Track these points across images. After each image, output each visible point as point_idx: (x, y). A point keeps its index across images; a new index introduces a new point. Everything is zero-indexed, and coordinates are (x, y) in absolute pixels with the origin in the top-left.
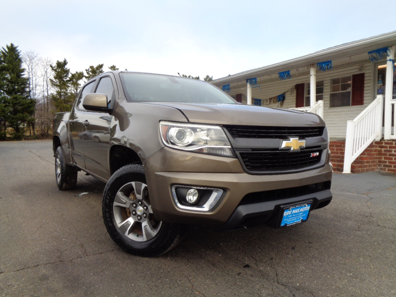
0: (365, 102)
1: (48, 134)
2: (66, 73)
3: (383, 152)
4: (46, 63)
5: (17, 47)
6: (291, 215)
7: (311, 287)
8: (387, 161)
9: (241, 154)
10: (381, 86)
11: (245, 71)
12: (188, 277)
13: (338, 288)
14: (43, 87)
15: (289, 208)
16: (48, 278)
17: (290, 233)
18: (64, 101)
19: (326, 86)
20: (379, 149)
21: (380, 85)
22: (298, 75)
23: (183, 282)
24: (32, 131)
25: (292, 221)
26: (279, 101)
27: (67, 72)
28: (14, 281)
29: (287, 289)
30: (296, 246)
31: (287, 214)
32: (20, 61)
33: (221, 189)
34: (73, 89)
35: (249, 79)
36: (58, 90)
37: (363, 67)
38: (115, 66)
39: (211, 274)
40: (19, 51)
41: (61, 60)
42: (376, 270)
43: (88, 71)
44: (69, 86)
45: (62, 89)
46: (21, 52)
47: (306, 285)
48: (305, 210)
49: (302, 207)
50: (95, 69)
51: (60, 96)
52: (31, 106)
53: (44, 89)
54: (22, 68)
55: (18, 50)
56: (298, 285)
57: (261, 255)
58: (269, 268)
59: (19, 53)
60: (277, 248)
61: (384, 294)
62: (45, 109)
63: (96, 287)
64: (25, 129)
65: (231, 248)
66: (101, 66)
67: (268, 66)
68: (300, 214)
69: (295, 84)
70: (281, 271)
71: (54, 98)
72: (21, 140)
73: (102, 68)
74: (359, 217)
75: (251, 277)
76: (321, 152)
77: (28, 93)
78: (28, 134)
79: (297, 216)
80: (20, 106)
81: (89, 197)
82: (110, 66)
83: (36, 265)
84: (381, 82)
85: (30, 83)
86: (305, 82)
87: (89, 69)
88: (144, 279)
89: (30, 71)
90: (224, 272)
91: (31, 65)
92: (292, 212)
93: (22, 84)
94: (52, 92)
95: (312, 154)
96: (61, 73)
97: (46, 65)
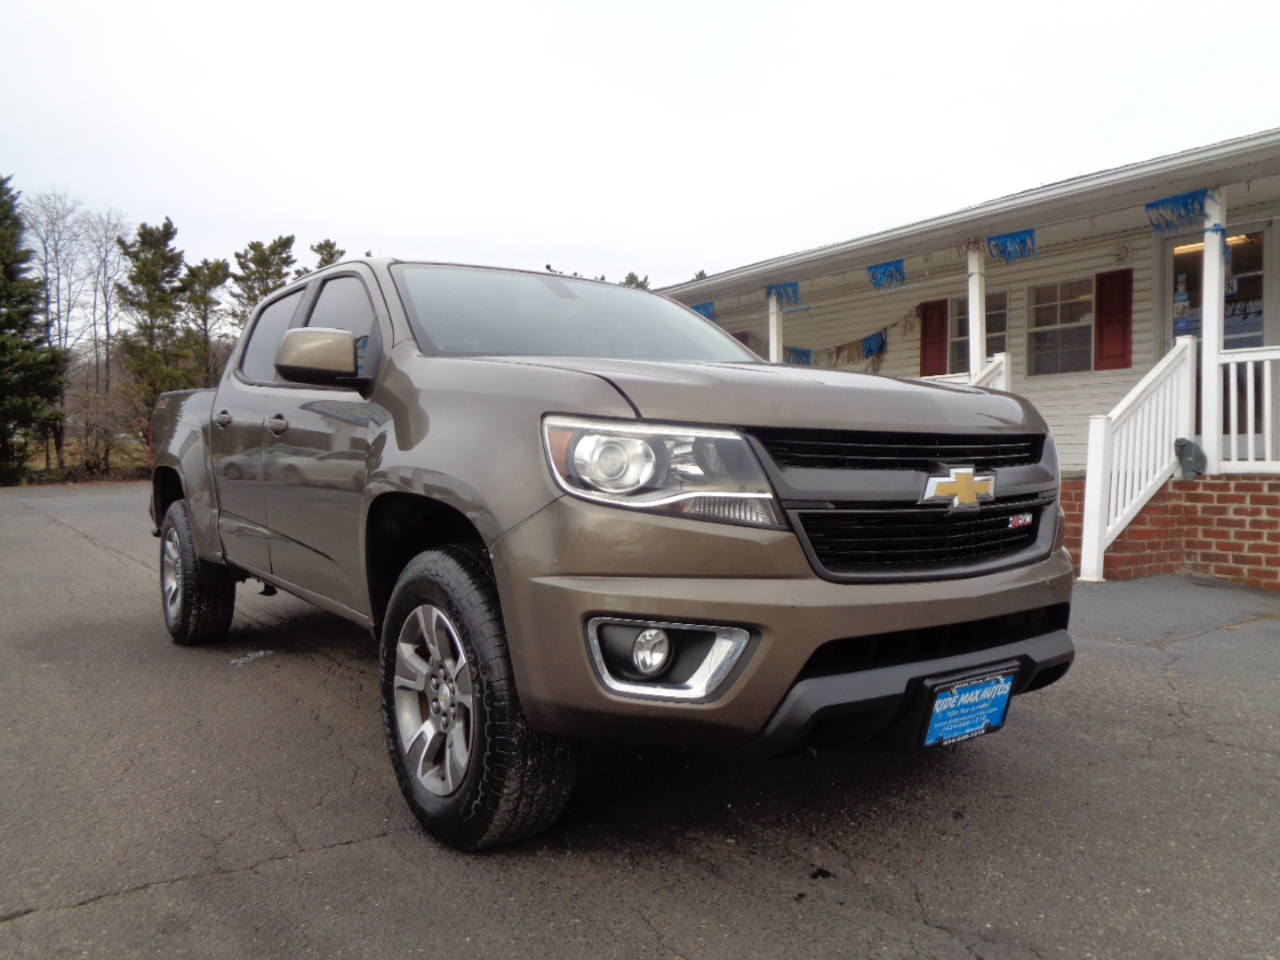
0: (1135, 358)
1: (106, 464)
2: (171, 265)
3: (1200, 514)
4: (103, 233)
5: (9, 179)
6: (955, 709)
7: (1030, 933)
8: (1213, 540)
9: (804, 517)
10: (1184, 307)
11: (760, 260)
12: (639, 912)
13: (1115, 934)
14: (92, 310)
15: (948, 689)
16: (188, 924)
17: (943, 768)
18: (165, 356)
19: (1016, 309)
20: (1188, 504)
21: (1180, 305)
22: (930, 274)
23: (626, 927)
24: (53, 455)
25: (958, 729)
26: (867, 357)
27: (175, 260)
28: (75, 938)
29: (956, 940)
30: (965, 807)
31: (945, 708)
32: (17, 224)
33: (744, 628)
34: (192, 316)
35: (774, 287)
36: (145, 321)
37: (1127, 251)
38: (332, 241)
39: (714, 900)
40: (13, 192)
41: (156, 223)
42: (1221, 874)
43: (242, 260)
44: (180, 308)
45: (157, 317)
46: (21, 195)
47: (1016, 927)
48: (996, 696)
49: (988, 684)
50: (267, 252)
51: (151, 339)
52: (53, 373)
53: (97, 317)
54: (23, 249)
55: (10, 190)
56: (989, 926)
57: (859, 839)
58: (890, 877)
59: (14, 198)
60: (909, 815)
61: (1255, 946)
62: (100, 383)
63: (350, 949)
64: (31, 448)
65: (762, 820)
66: (286, 243)
67: (834, 246)
68: (980, 707)
69: (917, 303)
70: (932, 887)
71: (127, 346)
72: (17, 484)
73: (289, 248)
74: (1146, 716)
75: (838, 906)
76: (1037, 512)
77: (43, 329)
78: (38, 464)
79: (974, 712)
80: (16, 371)
81: (278, 667)
82: (316, 244)
83: (139, 885)
84: (1185, 297)
85: (48, 297)
86: (950, 297)
87: (246, 251)
88: (501, 919)
89: (49, 258)
90: (753, 894)
91: (54, 239)
92: (958, 700)
93: (22, 302)
94: (123, 326)
95: (1011, 519)
96: (154, 264)
97: (104, 240)
